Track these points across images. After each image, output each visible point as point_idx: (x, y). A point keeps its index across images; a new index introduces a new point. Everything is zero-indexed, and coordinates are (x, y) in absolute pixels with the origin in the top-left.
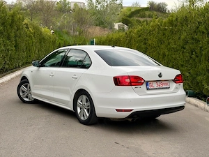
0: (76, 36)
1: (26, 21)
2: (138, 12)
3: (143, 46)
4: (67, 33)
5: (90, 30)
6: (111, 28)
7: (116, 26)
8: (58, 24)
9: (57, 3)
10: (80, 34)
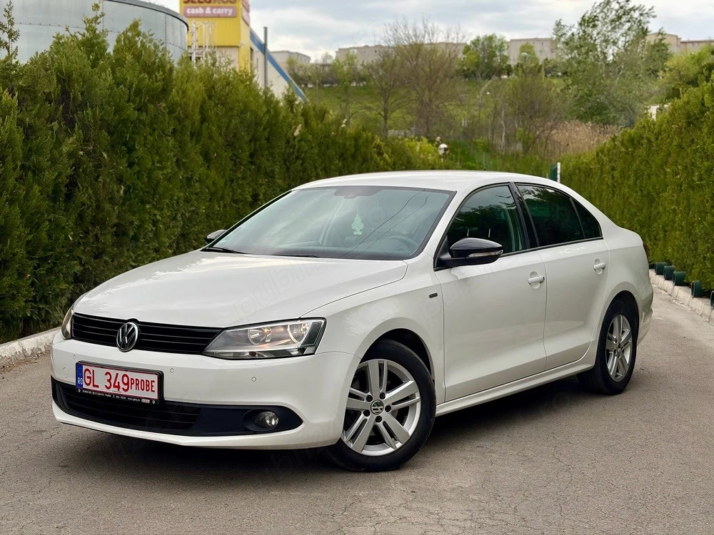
0: (515, 155)
4: (489, 149)
9: (467, 49)
10: (526, 149)
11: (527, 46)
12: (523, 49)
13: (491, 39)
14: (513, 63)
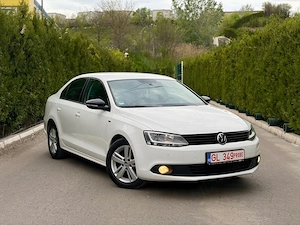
0: (159, 59)
1: (91, 46)
2: (248, 19)
3: (231, 70)
4: (147, 55)
5: (178, 50)
6: (208, 45)
7: (216, 41)
8: (135, 43)
9: (134, 13)
10: (164, 56)
11: (159, 13)
12: (158, 14)
13: (144, 9)
14: (154, 20)
